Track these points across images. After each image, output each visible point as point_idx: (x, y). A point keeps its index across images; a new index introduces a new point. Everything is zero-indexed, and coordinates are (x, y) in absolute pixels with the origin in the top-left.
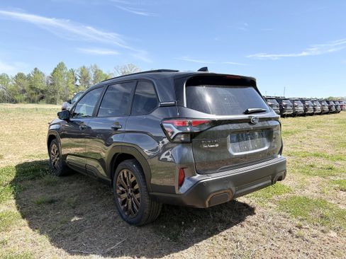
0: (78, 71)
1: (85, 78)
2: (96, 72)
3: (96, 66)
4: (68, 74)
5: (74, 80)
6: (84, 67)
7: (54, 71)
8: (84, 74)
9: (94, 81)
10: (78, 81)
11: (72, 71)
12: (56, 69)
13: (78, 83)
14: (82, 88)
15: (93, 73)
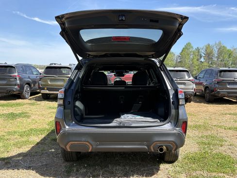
0: (202, 49)
1: (209, 55)
2: (220, 48)
3: (220, 43)
4: (194, 52)
5: (199, 57)
6: (209, 45)
7: (183, 51)
8: (209, 51)
9: (218, 58)
10: (203, 58)
11: (198, 50)
12: (184, 48)
13: (202, 60)
14: (205, 64)
15: (217, 50)
